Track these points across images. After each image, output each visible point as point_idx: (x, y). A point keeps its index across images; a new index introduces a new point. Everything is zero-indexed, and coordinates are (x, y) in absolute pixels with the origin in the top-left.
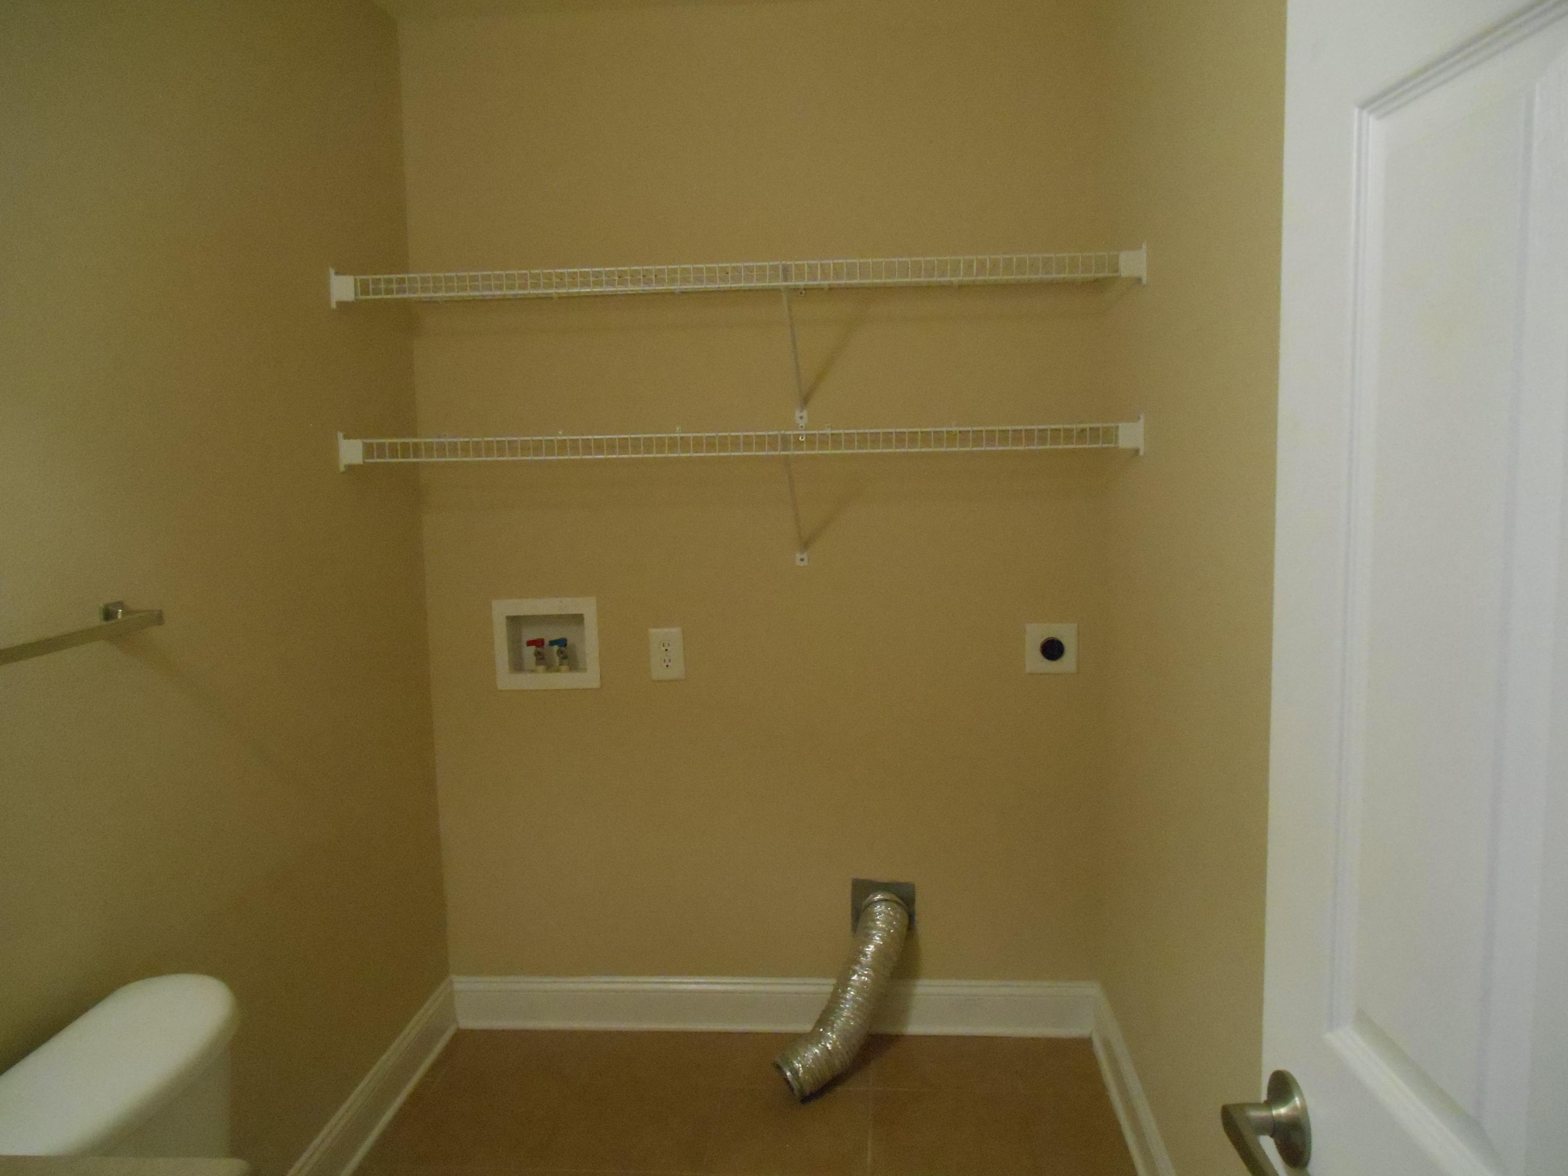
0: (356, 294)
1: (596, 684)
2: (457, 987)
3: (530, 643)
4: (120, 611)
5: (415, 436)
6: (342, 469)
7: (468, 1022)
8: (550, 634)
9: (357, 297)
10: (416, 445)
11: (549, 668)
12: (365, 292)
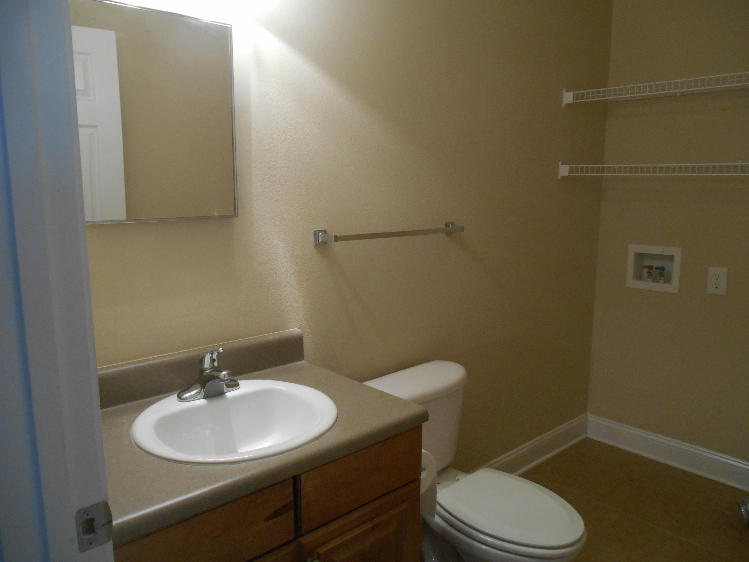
0: (573, 100)
1: (677, 292)
2: (589, 418)
3: (646, 267)
4: (451, 225)
5: (602, 164)
6: (559, 178)
7: (592, 435)
8: (656, 264)
9: (574, 101)
10: (603, 168)
11: (655, 280)
12: (577, 99)
